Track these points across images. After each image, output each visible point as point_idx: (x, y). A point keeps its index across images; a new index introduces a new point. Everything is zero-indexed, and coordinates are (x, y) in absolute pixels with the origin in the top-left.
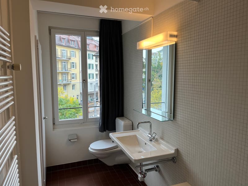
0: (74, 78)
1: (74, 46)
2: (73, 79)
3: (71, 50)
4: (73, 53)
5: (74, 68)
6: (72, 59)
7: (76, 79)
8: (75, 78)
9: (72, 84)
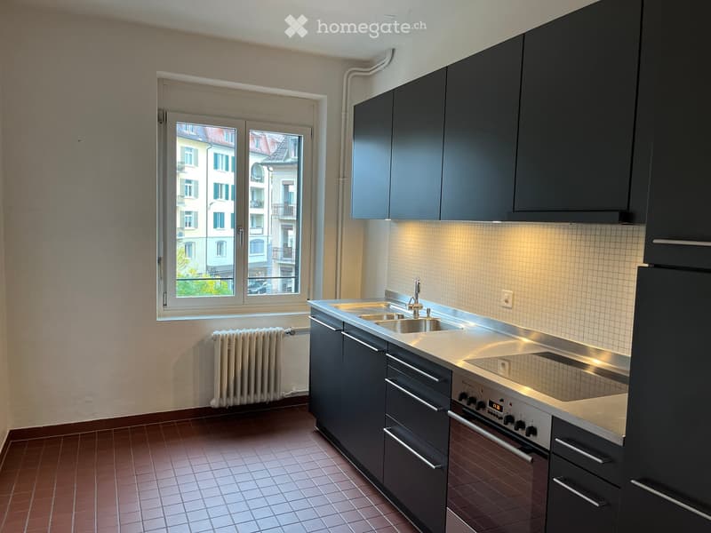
0: (190, 223)
1: (193, 133)
2: (188, 228)
3: (186, 146)
4: (189, 153)
5: (190, 195)
6: (186, 169)
7: (196, 227)
8: (192, 224)
9: (185, 241)
